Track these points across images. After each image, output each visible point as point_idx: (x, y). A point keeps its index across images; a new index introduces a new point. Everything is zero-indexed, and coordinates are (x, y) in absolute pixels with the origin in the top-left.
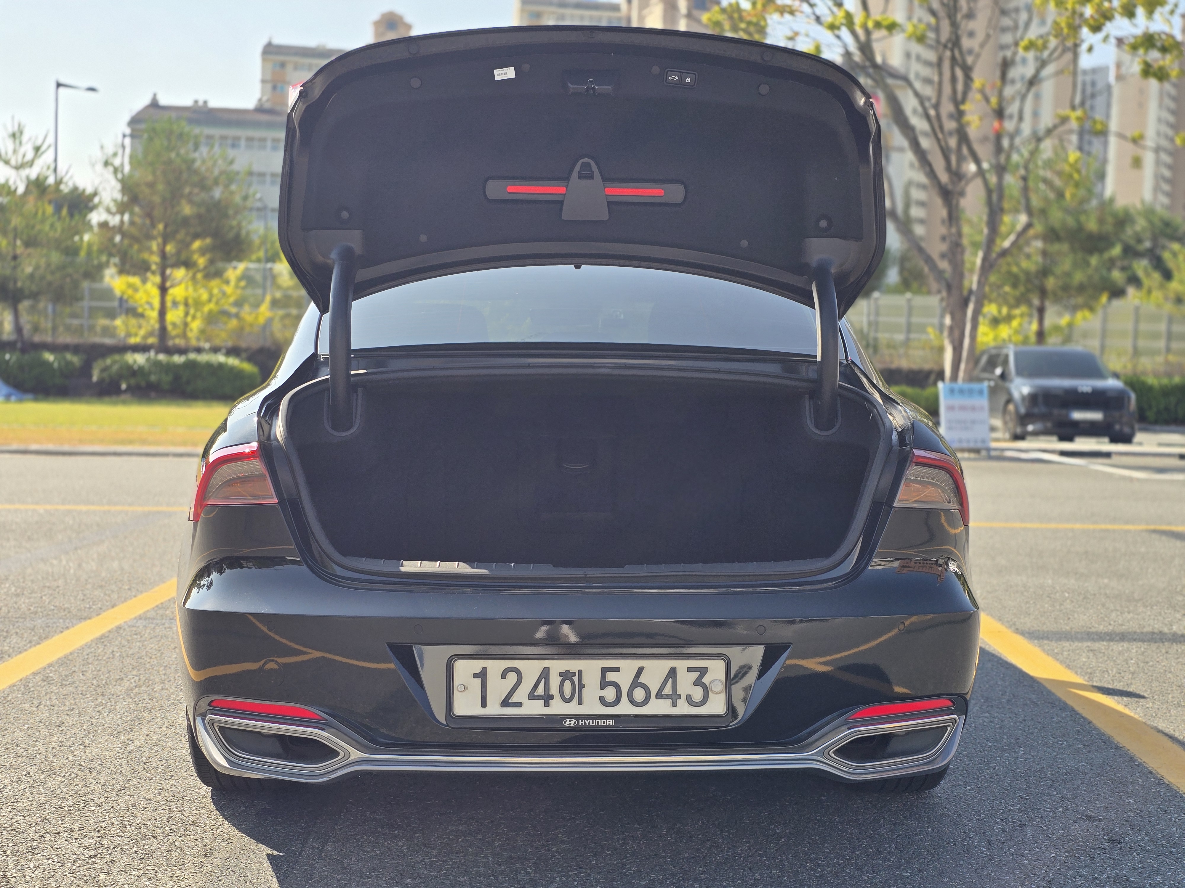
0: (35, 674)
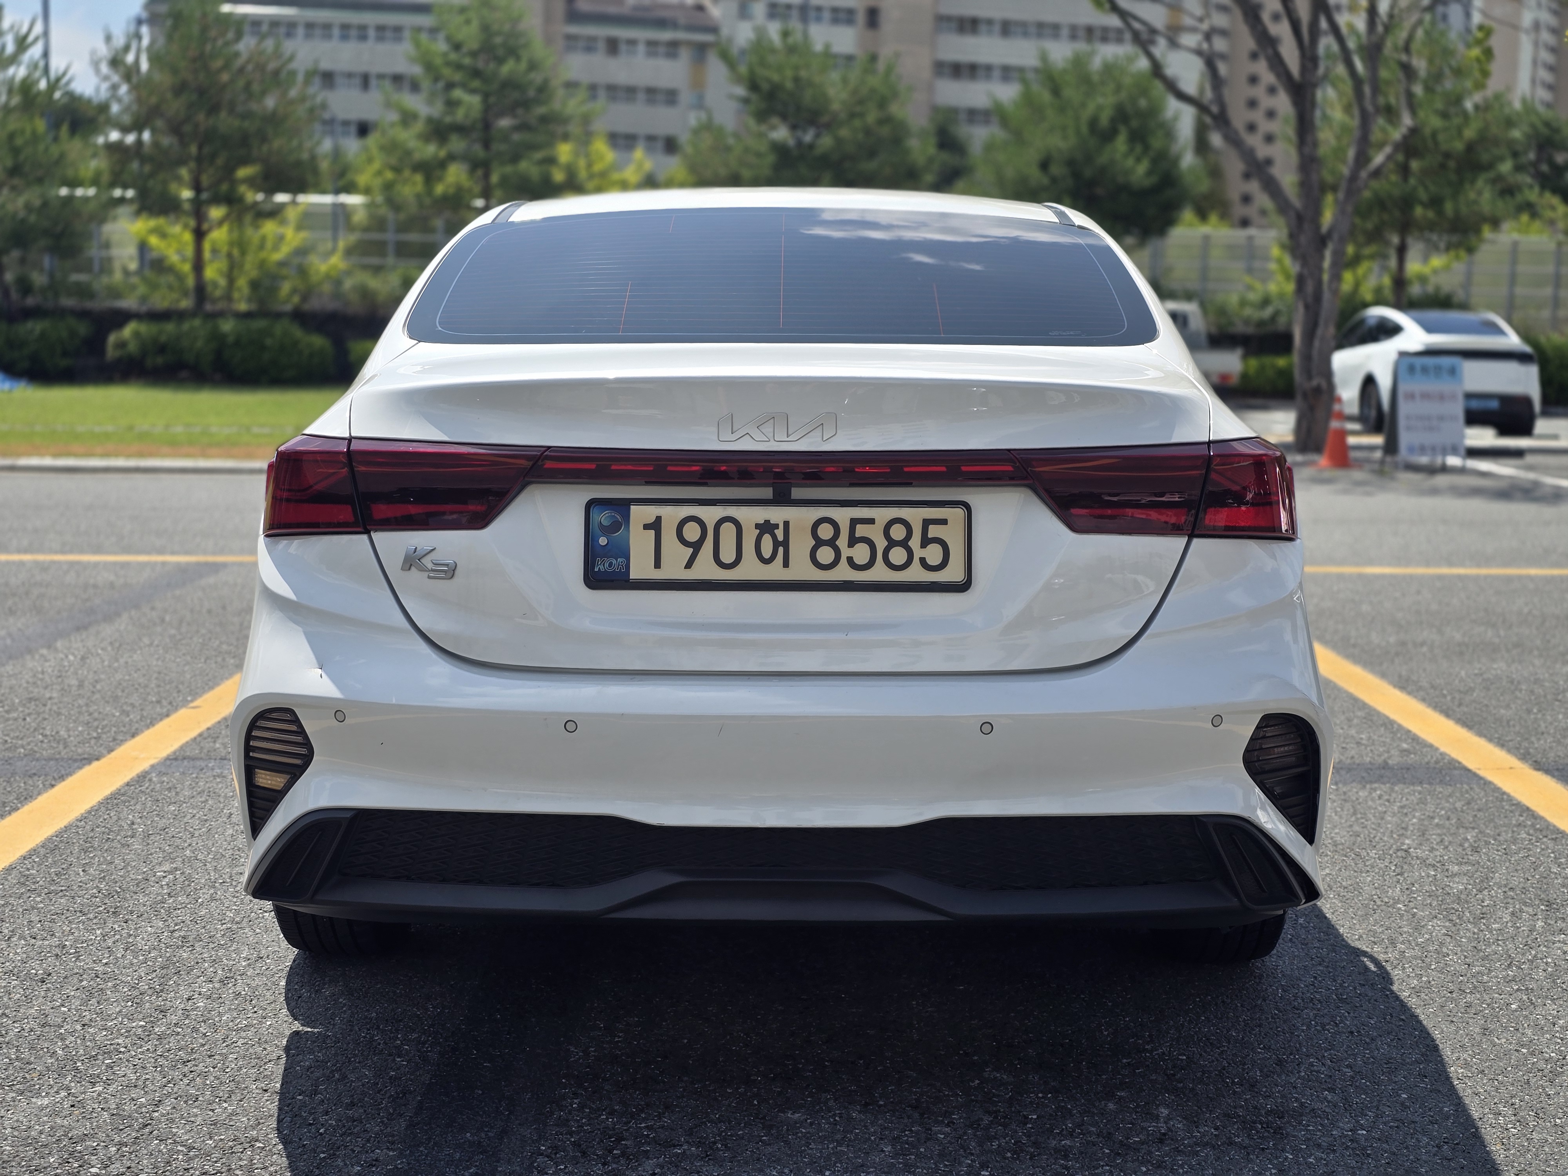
0: (9, 870)
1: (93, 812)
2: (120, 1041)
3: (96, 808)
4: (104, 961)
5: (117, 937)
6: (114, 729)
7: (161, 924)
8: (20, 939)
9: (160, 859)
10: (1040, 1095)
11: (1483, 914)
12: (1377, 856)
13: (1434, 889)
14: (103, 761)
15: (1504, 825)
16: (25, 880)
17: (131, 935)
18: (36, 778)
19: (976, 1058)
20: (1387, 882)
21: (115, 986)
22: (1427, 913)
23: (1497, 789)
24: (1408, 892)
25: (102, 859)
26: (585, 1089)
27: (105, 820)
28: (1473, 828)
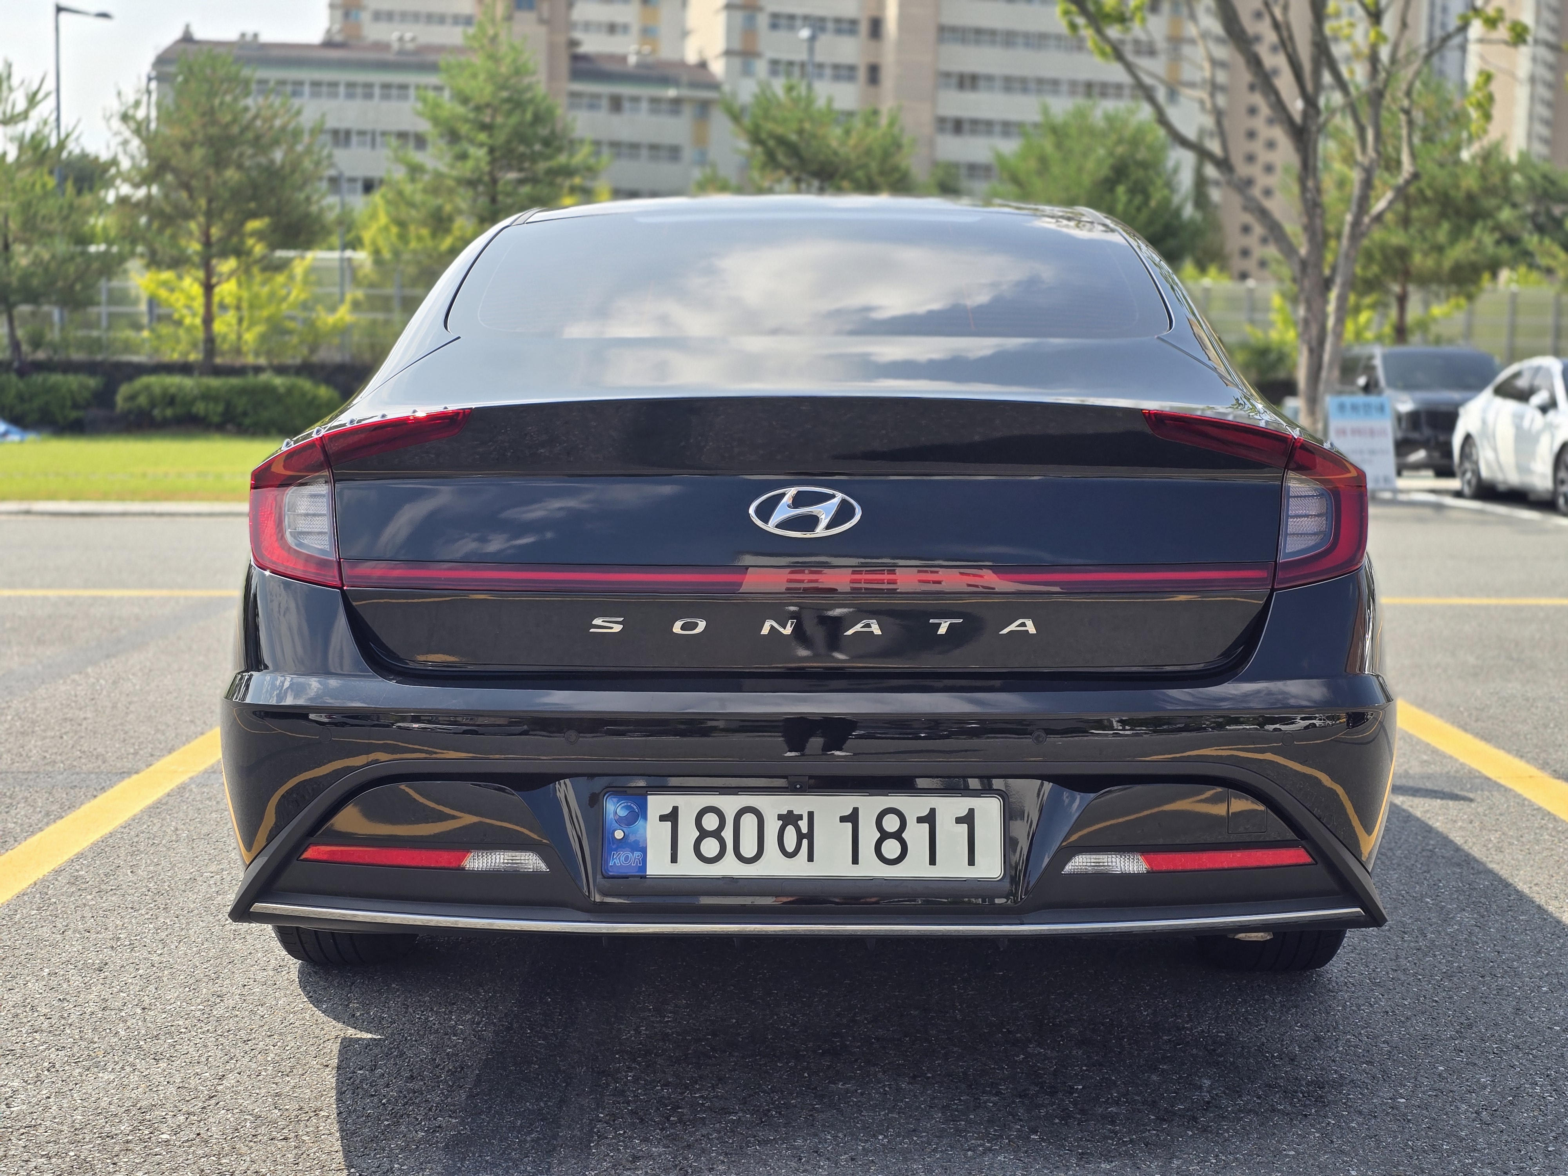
0: (58, 872)
1: (136, 819)
2: (181, 1023)
3: (138, 817)
4: (159, 952)
5: (169, 931)
6: (150, 746)
7: (211, 918)
8: (74, 932)
9: (206, 861)
10: (1084, 1068)
11: (1510, 907)
12: (1403, 856)
13: (1461, 885)
14: (142, 774)
15: (1527, 827)
16: (74, 880)
17: (183, 929)
18: (77, 790)
19: (1019, 1035)
20: (1414, 879)
21: (171, 974)
22: (1455, 906)
23: (1517, 796)
24: (1436, 887)
25: (149, 862)
26: (639, 1064)
27: (149, 826)
28: (1496, 831)
